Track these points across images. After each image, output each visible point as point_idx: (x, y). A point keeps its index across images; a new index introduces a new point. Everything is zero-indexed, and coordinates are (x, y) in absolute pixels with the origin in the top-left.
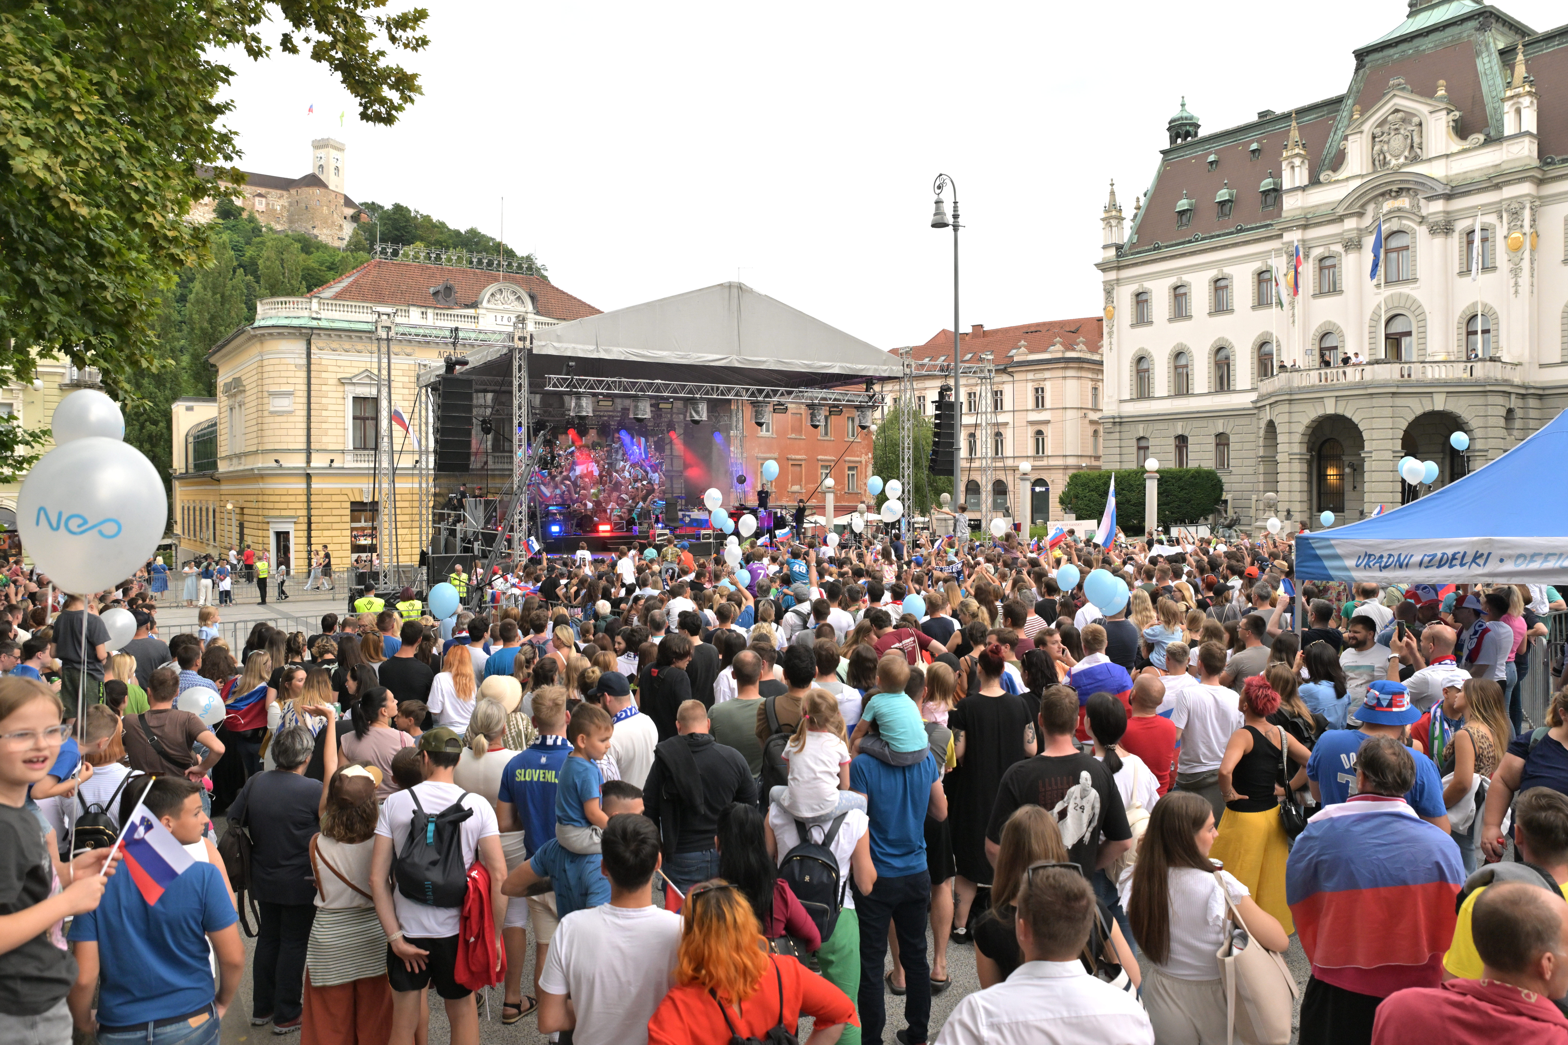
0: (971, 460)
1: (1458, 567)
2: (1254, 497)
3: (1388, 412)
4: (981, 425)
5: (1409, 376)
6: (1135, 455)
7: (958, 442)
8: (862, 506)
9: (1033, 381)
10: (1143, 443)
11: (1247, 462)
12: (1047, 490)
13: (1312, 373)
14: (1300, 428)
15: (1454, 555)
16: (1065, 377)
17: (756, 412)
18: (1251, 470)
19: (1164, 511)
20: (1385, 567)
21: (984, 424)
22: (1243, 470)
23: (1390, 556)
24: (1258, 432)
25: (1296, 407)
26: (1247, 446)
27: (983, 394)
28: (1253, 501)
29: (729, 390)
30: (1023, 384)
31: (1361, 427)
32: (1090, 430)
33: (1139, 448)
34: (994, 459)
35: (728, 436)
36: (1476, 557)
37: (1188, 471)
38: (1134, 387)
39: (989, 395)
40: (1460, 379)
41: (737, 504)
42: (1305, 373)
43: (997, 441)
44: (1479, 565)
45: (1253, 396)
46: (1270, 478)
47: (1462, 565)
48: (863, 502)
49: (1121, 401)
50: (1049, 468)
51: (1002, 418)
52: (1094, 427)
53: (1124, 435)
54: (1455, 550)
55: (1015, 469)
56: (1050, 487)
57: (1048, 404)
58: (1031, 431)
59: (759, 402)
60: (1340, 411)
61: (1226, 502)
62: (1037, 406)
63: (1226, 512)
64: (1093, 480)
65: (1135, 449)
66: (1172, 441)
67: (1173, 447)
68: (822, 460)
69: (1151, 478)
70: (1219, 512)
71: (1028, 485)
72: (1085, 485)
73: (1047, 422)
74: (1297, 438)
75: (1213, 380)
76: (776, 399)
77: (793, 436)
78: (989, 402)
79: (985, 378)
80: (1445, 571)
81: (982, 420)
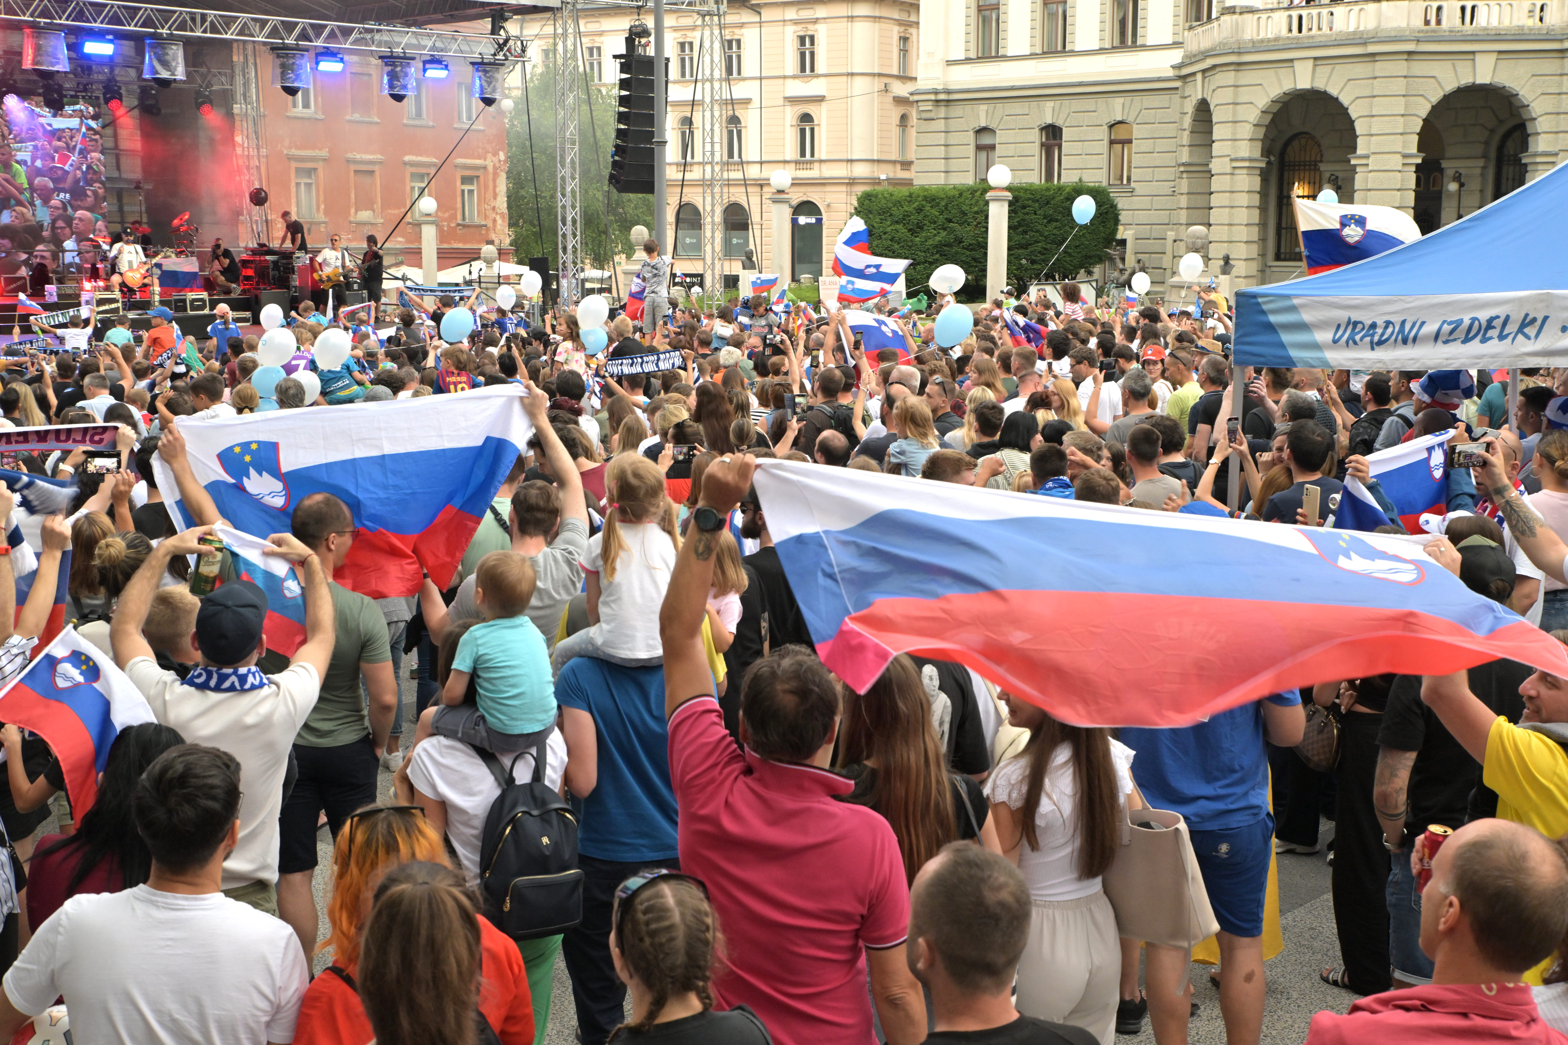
0: (685, 166)
1: (1495, 341)
2: (1171, 235)
3: (1399, 86)
4: (702, 102)
5: (1439, 22)
6: (971, 161)
7: (662, 131)
8: (488, 250)
9: (796, 22)
10: (986, 140)
11: (1161, 174)
12: (819, 221)
13: (1276, 15)
14: (1252, 115)
15: (1491, 320)
16: (851, 18)
17: (283, 66)
18: (1166, 188)
19: (1019, 258)
20: (1380, 343)
21: (708, 99)
22: (1154, 187)
23: (1388, 323)
24: (1181, 121)
25: (1248, 77)
26: (1161, 145)
27: (707, 44)
28: (1169, 242)
29: (229, 22)
30: (778, 28)
31: (1353, 113)
32: (895, 115)
33: (979, 148)
34: (726, 165)
35: (230, 115)
36: (1526, 322)
37: (1060, 189)
38: (973, 37)
39: (717, 45)
40: (1522, 28)
41: (253, 244)
42: (1264, 16)
43: (730, 133)
44: (1528, 337)
45: (1176, 57)
46: (1200, 201)
47: (1502, 337)
48: (491, 242)
49: (949, 63)
50: (822, 183)
51: (740, 90)
52: (901, 110)
53: (954, 124)
54: (1492, 312)
55: (762, 184)
56: (825, 216)
57: (820, 68)
58: (791, 114)
59: (285, 47)
60: (1320, 85)
61: (1123, 242)
62: (803, 69)
63: (1123, 260)
64: (898, 203)
65: (972, 148)
66: (1035, 137)
67: (1037, 145)
68: (412, 164)
69: (997, 200)
70: (1111, 259)
71: (786, 212)
72: (885, 212)
73: (820, 99)
74: (1246, 131)
75: (1108, 26)
76: (319, 43)
77: (357, 116)
78: (716, 58)
79: (710, 14)
80: (1475, 347)
81: (703, 92)
